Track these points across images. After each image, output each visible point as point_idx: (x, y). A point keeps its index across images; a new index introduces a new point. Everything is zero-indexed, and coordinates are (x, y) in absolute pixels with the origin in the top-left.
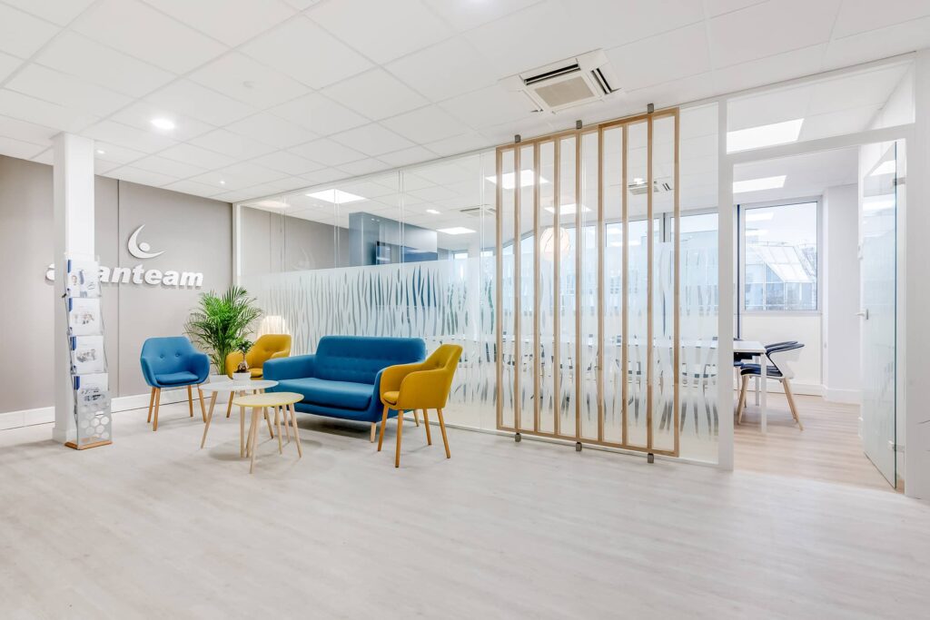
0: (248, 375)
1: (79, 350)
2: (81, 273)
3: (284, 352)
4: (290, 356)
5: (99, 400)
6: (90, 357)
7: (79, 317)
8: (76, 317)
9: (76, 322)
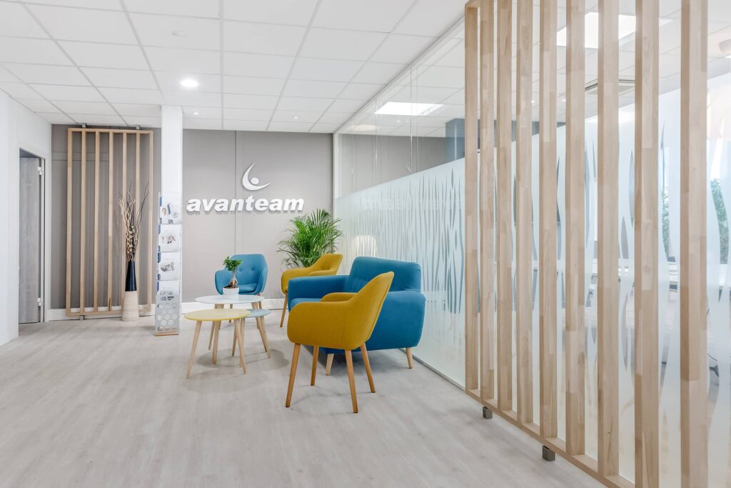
0: (237, 290)
1: (164, 262)
2: (168, 206)
3: (331, 270)
4: (337, 274)
5: (172, 300)
6: (170, 268)
7: (165, 239)
8: (163, 239)
9: (163, 242)
